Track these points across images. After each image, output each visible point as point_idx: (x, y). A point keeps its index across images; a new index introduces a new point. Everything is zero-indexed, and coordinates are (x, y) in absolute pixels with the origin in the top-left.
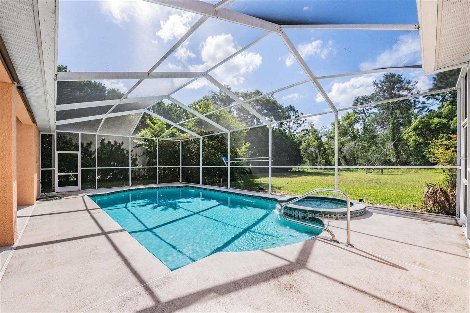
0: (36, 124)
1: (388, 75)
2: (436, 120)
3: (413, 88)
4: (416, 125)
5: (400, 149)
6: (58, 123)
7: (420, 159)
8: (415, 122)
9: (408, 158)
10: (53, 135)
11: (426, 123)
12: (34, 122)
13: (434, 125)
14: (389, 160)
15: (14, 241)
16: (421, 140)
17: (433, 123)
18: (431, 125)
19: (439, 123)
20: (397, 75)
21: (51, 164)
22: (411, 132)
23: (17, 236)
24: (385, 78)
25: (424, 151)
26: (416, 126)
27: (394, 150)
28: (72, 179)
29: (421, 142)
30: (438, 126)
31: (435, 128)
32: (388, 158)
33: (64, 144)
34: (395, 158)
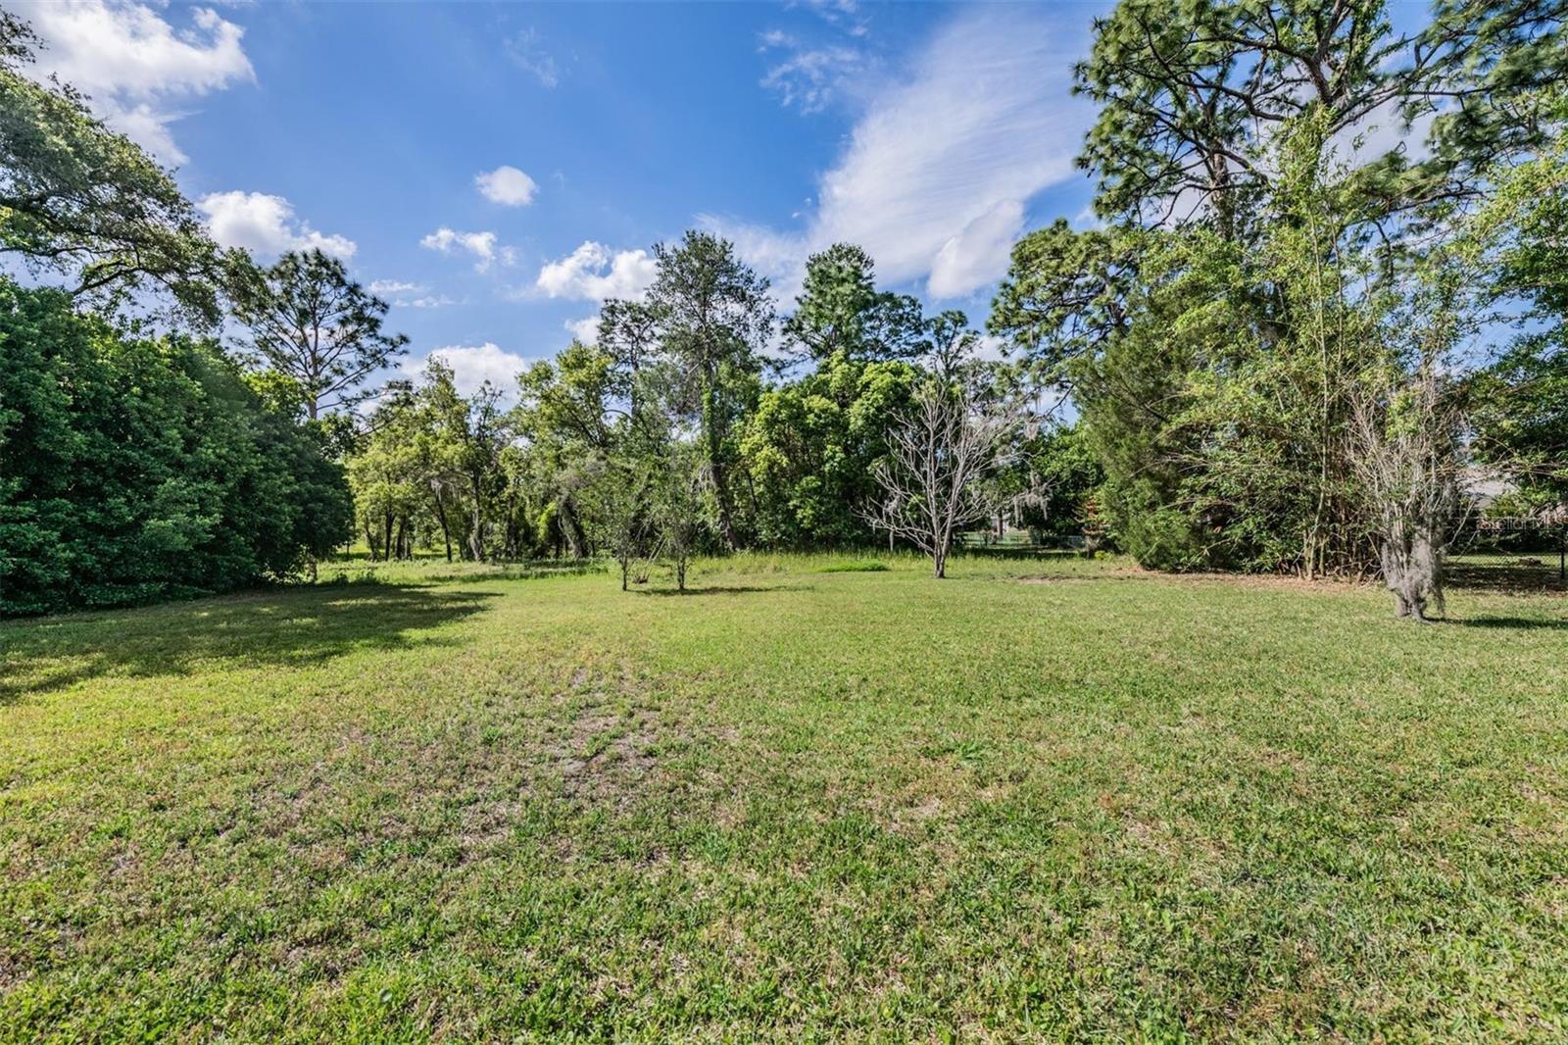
1: (695, 237)
2: (818, 402)
4: (770, 410)
5: (731, 488)
7: (784, 522)
8: (768, 403)
9: (751, 518)
11: (794, 407)
13: (812, 416)
14: (703, 524)
16: (785, 462)
17: (810, 410)
18: (805, 414)
19: (824, 411)
20: (719, 245)
22: (759, 431)
24: (688, 244)
25: (790, 499)
26: (772, 415)
27: (717, 490)
29: (784, 466)
30: (822, 421)
31: (815, 424)
32: (701, 516)
34: (718, 519)
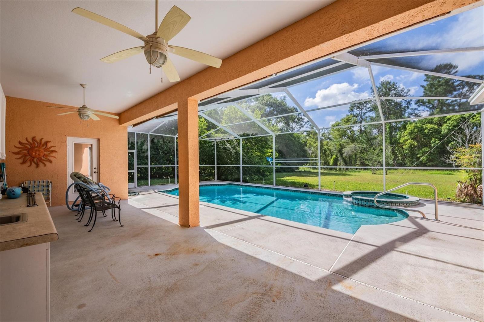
1: (384, 82)
2: (429, 126)
3: (406, 95)
4: (411, 129)
5: (396, 151)
8: (410, 127)
9: (403, 160)
11: (420, 128)
13: (427, 130)
16: (416, 144)
17: (426, 128)
18: (424, 130)
19: (431, 128)
20: (392, 83)
22: (406, 136)
24: (381, 84)
25: (418, 154)
26: (412, 131)
27: (392, 152)
29: (416, 145)
30: (431, 131)
31: (428, 132)
34: (392, 160)
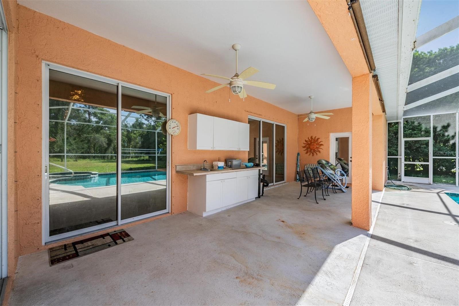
0: (385, 113)
6: (406, 107)
10: (400, 122)
12: (384, 111)
15: (370, 227)
21: (397, 152)
23: (371, 222)
28: (418, 169)
33: (411, 131)
